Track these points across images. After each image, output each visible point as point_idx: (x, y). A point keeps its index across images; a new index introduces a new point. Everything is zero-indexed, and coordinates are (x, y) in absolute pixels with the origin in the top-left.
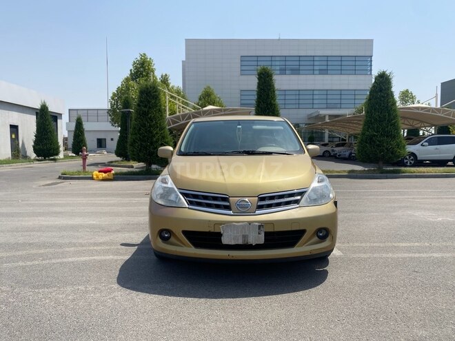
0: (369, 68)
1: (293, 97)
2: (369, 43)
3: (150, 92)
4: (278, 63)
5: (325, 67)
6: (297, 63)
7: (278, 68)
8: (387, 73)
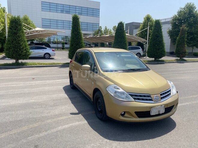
0: (98, 14)
1: (67, 24)
2: (99, 3)
3: (17, 22)
4: (60, 7)
5: (81, 12)
6: (69, 8)
7: (60, 10)
8: (123, 22)
